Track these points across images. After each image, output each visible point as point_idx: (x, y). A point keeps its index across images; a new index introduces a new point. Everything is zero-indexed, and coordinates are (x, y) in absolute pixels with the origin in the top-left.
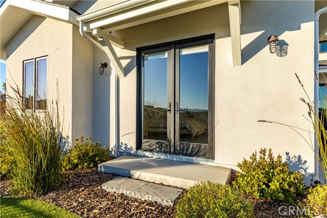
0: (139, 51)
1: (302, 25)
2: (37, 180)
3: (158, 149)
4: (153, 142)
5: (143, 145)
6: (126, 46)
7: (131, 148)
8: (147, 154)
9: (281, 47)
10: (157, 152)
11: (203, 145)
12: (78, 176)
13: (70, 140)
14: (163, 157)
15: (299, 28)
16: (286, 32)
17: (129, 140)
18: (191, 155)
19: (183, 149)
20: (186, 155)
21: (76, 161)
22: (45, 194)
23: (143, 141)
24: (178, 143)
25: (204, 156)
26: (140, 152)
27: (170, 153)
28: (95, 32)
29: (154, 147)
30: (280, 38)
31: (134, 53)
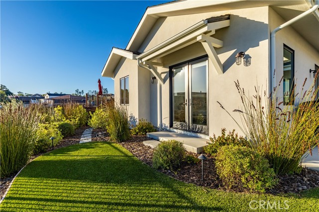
0: (171, 68)
1: (260, 42)
2: (118, 136)
3: (181, 128)
4: (179, 123)
5: (174, 125)
6: (164, 66)
7: (167, 127)
8: (175, 130)
9: (247, 59)
10: (180, 129)
11: (204, 127)
12: (137, 138)
13: (138, 120)
14: (182, 132)
15: (258, 45)
16: (250, 49)
17: (166, 122)
18: (197, 132)
19: (194, 129)
20: (194, 132)
21: (137, 131)
22: (121, 142)
23: (174, 122)
24: (191, 125)
25: (204, 133)
26: (171, 129)
27: (186, 130)
28: (144, 63)
29: (179, 126)
30: (246, 53)
31: (168, 70)
